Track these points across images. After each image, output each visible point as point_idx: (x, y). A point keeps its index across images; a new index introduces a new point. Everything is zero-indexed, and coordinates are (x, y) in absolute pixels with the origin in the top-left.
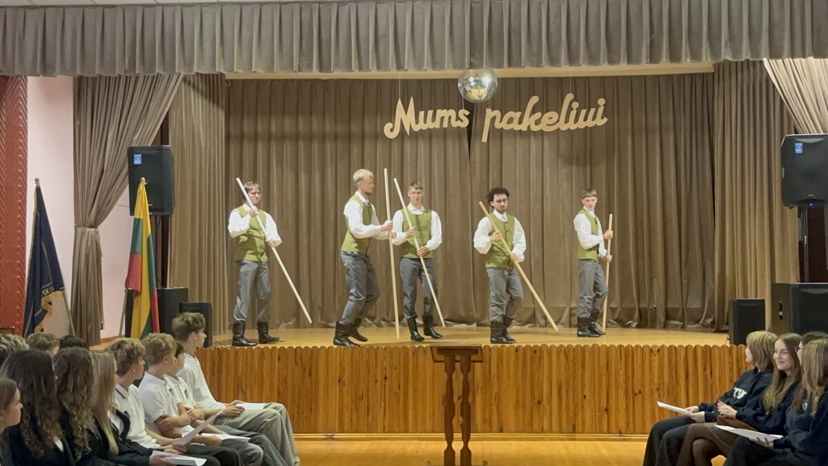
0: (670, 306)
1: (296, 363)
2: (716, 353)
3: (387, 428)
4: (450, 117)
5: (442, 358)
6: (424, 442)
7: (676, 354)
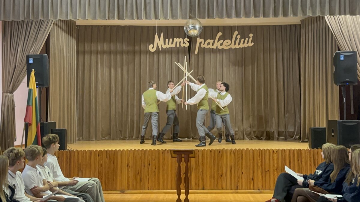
0: (280, 130)
1: (107, 157)
2: (303, 152)
3: (150, 188)
4: (180, 42)
5: (176, 156)
6: (167, 194)
7: (285, 152)
